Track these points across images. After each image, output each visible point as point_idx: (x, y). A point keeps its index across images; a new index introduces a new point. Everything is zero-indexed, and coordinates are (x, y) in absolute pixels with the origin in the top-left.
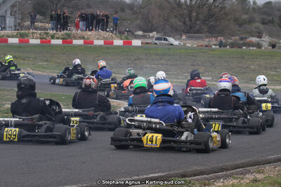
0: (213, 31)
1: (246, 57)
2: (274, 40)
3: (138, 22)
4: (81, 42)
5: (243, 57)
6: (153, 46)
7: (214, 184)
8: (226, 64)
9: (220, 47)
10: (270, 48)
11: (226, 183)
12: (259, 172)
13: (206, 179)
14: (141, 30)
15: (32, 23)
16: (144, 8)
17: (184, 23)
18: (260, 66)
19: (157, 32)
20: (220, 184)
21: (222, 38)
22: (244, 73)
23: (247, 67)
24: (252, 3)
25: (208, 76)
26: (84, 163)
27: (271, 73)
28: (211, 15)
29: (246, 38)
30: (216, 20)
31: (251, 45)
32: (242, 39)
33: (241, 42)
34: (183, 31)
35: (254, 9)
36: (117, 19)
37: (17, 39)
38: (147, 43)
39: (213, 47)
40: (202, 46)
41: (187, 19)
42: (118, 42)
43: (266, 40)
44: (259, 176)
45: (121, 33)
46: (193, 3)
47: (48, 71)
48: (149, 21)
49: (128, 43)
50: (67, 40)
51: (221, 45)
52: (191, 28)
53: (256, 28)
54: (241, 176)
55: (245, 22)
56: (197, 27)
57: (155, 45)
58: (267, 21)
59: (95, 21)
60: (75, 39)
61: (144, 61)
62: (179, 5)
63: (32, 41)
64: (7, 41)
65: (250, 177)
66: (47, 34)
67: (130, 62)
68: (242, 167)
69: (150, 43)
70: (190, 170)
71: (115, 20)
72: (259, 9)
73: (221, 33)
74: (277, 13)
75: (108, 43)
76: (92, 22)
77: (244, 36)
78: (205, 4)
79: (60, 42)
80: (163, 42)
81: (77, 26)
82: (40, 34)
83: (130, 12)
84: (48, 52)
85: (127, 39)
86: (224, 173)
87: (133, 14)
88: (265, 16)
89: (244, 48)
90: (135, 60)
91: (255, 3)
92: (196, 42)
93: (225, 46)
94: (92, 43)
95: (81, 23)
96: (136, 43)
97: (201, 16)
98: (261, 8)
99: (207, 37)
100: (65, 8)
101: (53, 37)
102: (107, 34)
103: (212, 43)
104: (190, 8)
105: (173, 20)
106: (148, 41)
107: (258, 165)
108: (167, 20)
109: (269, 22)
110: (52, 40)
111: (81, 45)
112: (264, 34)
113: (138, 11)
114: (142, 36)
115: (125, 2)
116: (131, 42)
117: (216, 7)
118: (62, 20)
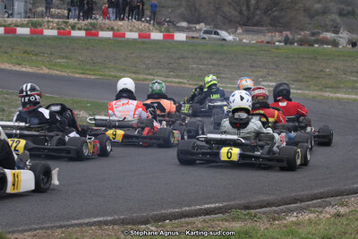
0: (276, 24)
1: (319, 57)
2: (355, 37)
3: (182, 10)
4: (109, 34)
5: (315, 58)
6: (200, 41)
7: (285, 219)
8: (295, 66)
9: (286, 44)
11: (301, 218)
12: (342, 205)
13: (275, 212)
14: (184, 19)
15: (48, 8)
17: (241, 12)
18: (337, 68)
19: (206, 24)
20: (294, 219)
21: (288, 33)
22: (317, 78)
23: (322, 71)
25: (271, 81)
26: (120, 188)
27: (352, 78)
28: (274, 4)
29: (319, 33)
30: (282, 10)
31: (324, 42)
32: (313, 34)
33: (313, 38)
34: (238, 23)
36: (156, 6)
37: (29, 29)
38: (193, 38)
39: (277, 43)
40: (262, 42)
41: (244, 8)
42: (157, 36)
43: (344, 37)
44: (342, 210)
45: (160, 24)
47: (68, 71)
48: (196, 9)
49: (169, 37)
50: (90, 33)
51: (287, 41)
52: (249, 19)
53: (332, 20)
54: (320, 209)
55: (317, 13)
56: (257, 17)
57: (204, 40)
58: (345, 12)
59: (127, 8)
60: (102, 30)
61: (190, 60)
63: (47, 32)
64: (15, 31)
65: (331, 210)
66: (66, 23)
67: (171, 61)
68: (321, 198)
69: (197, 38)
70: (255, 200)
71: (154, 7)
73: (287, 26)
75: (144, 36)
76: (124, 10)
77: (316, 30)
79: (82, 34)
80: (213, 36)
81: (105, 14)
82: (58, 24)
84: (67, 47)
85: (168, 31)
86: (298, 205)
88: (342, 6)
89: (316, 45)
90: (179, 58)
92: (255, 37)
93: (292, 43)
94: (124, 35)
95: (110, 10)
96: (180, 37)
97: (263, 5)
99: (269, 31)
101: (73, 27)
102: (143, 24)
103: (275, 39)
105: (226, 9)
106: (195, 35)
107: (341, 195)
108: (218, 9)
109: (349, 13)
110: (72, 32)
111: (109, 39)
112: (342, 29)
114: (187, 28)
116: (174, 35)
118: (86, 7)
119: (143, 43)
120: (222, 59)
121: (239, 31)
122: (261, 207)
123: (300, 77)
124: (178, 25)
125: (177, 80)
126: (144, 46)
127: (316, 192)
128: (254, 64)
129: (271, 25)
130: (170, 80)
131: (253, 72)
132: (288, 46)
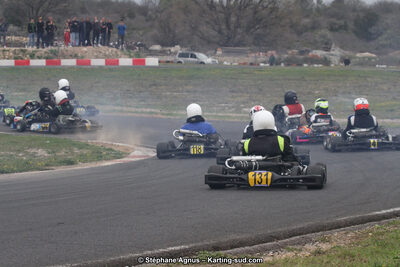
0: (260, 43)
1: (307, 78)
2: (348, 53)
3: (155, 31)
4: (72, 62)
5: (303, 79)
6: (176, 65)
9: (271, 64)
10: (342, 64)
11: (277, 257)
12: (324, 241)
13: (248, 252)
14: (158, 43)
16: (162, 11)
17: (220, 32)
18: (326, 90)
19: (182, 46)
20: (267, 259)
21: (274, 52)
23: (309, 93)
26: (76, 233)
28: (257, 20)
29: (309, 52)
30: (266, 27)
31: (314, 60)
34: (218, 43)
35: (318, 10)
36: (124, 28)
38: (168, 62)
39: (262, 65)
40: (245, 64)
41: (224, 27)
42: (126, 62)
43: (336, 53)
44: (324, 247)
45: (129, 48)
46: (232, 3)
48: (170, 30)
49: (139, 62)
50: (52, 60)
51: (272, 61)
52: (229, 39)
53: (324, 36)
54: (299, 247)
55: (306, 29)
56: (239, 37)
57: (179, 65)
58: (337, 26)
60: (65, 58)
61: (163, 87)
62: (212, 6)
63: (4, 62)
65: (311, 247)
66: (24, 51)
67: (142, 89)
68: (300, 234)
69: (172, 62)
70: (226, 240)
71: (121, 29)
72: (326, 9)
73: (271, 45)
74: (351, 14)
75: (112, 63)
77: (305, 48)
79: (42, 62)
80: (190, 59)
81: (67, 40)
82: (14, 52)
83: (142, 18)
84: (25, 78)
85: (139, 56)
86: (274, 243)
87: (147, 20)
88: (334, 20)
89: (305, 65)
90: (151, 86)
91: (320, 2)
92: (237, 59)
93: (278, 64)
94: (89, 63)
95: (73, 35)
96: (152, 61)
97: (244, 22)
98: (329, 9)
99: (253, 51)
100: (49, 14)
101: (32, 56)
102: (110, 50)
103: (259, 60)
104: (227, 10)
105: (204, 28)
106: (169, 58)
107: (322, 230)
108: (194, 29)
109: (341, 27)
110: (31, 61)
111: (72, 67)
112: (333, 45)
113: (154, 16)
114: (161, 52)
115: (134, 4)
116: (144, 61)
117: (264, 8)
118: (46, 32)
119: (111, 70)
120: (199, 85)
122: (232, 247)
124: (151, 48)
125: (148, 110)
126: (112, 74)
127: (295, 227)
128: (234, 89)
129: (254, 44)
130: (140, 110)
131: (232, 97)
132: (274, 66)
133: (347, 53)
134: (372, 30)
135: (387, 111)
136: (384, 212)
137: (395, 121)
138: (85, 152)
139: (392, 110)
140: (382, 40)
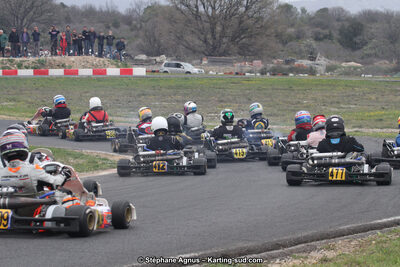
0: (247, 52)
1: (295, 88)
3: (139, 41)
4: (60, 72)
5: (291, 89)
6: (161, 75)
8: (269, 99)
10: (328, 74)
11: (284, 264)
12: (328, 248)
14: (143, 52)
16: (147, 21)
17: (205, 41)
18: (315, 99)
19: (167, 56)
21: (259, 62)
22: (294, 110)
23: (298, 102)
24: (299, 10)
27: (333, 109)
28: (242, 30)
29: (293, 61)
30: (251, 36)
31: (299, 70)
32: (287, 62)
34: (203, 53)
35: (302, 19)
38: (154, 71)
39: (247, 74)
40: (231, 73)
41: (209, 36)
42: (113, 71)
43: (322, 62)
44: (330, 254)
45: (116, 58)
46: (217, 12)
47: (17, 114)
48: (155, 40)
49: (127, 72)
50: (40, 69)
52: (215, 48)
53: (307, 46)
54: (304, 255)
55: (290, 38)
56: (224, 46)
57: (165, 75)
58: (322, 36)
60: (52, 68)
61: (152, 97)
62: (197, 15)
65: (316, 255)
66: (11, 61)
67: (131, 99)
68: (305, 242)
69: (158, 71)
70: (234, 248)
72: (311, 19)
73: (256, 54)
74: (336, 24)
77: (290, 58)
78: (233, 15)
79: (30, 72)
82: (2, 62)
83: (127, 27)
84: (14, 88)
85: (126, 65)
86: (281, 251)
87: (132, 30)
88: (318, 29)
89: (291, 75)
90: (139, 96)
91: (304, 11)
92: (222, 68)
93: (264, 73)
94: (76, 72)
96: (139, 71)
97: (229, 32)
98: (313, 18)
99: (238, 61)
101: (20, 66)
103: (245, 69)
104: (213, 20)
105: (189, 38)
106: (155, 68)
107: (326, 238)
108: (180, 38)
109: (325, 37)
110: (19, 71)
111: (60, 77)
112: (319, 55)
113: (139, 26)
114: (146, 61)
115: (119, 13)
116: (132, 70)
117: (249, 18)
120: (188, 94)
121: (205, 62)
123: (275, 111)
126: (101, 83)
127: (300, 235)
128: (222, 99)
129: (240, 54)
133: (333, 62)
134: (357, 40)
135: (377, 120)
136: (385, 220)
137: (385, 130)
138: (81, 161)
139: (381, 120)
140: (367, 50)
